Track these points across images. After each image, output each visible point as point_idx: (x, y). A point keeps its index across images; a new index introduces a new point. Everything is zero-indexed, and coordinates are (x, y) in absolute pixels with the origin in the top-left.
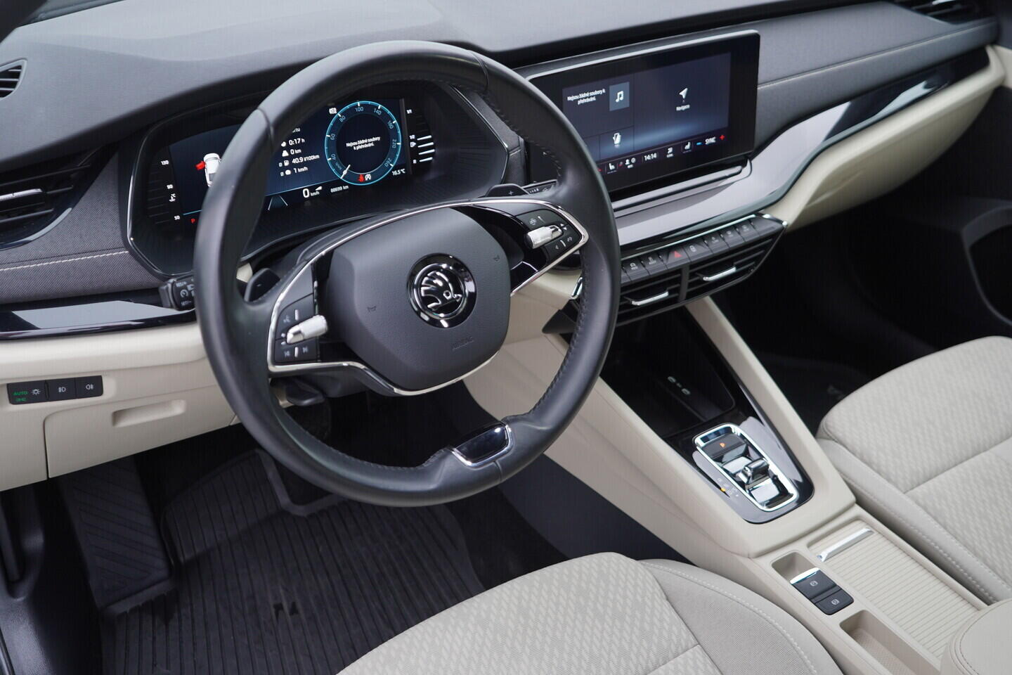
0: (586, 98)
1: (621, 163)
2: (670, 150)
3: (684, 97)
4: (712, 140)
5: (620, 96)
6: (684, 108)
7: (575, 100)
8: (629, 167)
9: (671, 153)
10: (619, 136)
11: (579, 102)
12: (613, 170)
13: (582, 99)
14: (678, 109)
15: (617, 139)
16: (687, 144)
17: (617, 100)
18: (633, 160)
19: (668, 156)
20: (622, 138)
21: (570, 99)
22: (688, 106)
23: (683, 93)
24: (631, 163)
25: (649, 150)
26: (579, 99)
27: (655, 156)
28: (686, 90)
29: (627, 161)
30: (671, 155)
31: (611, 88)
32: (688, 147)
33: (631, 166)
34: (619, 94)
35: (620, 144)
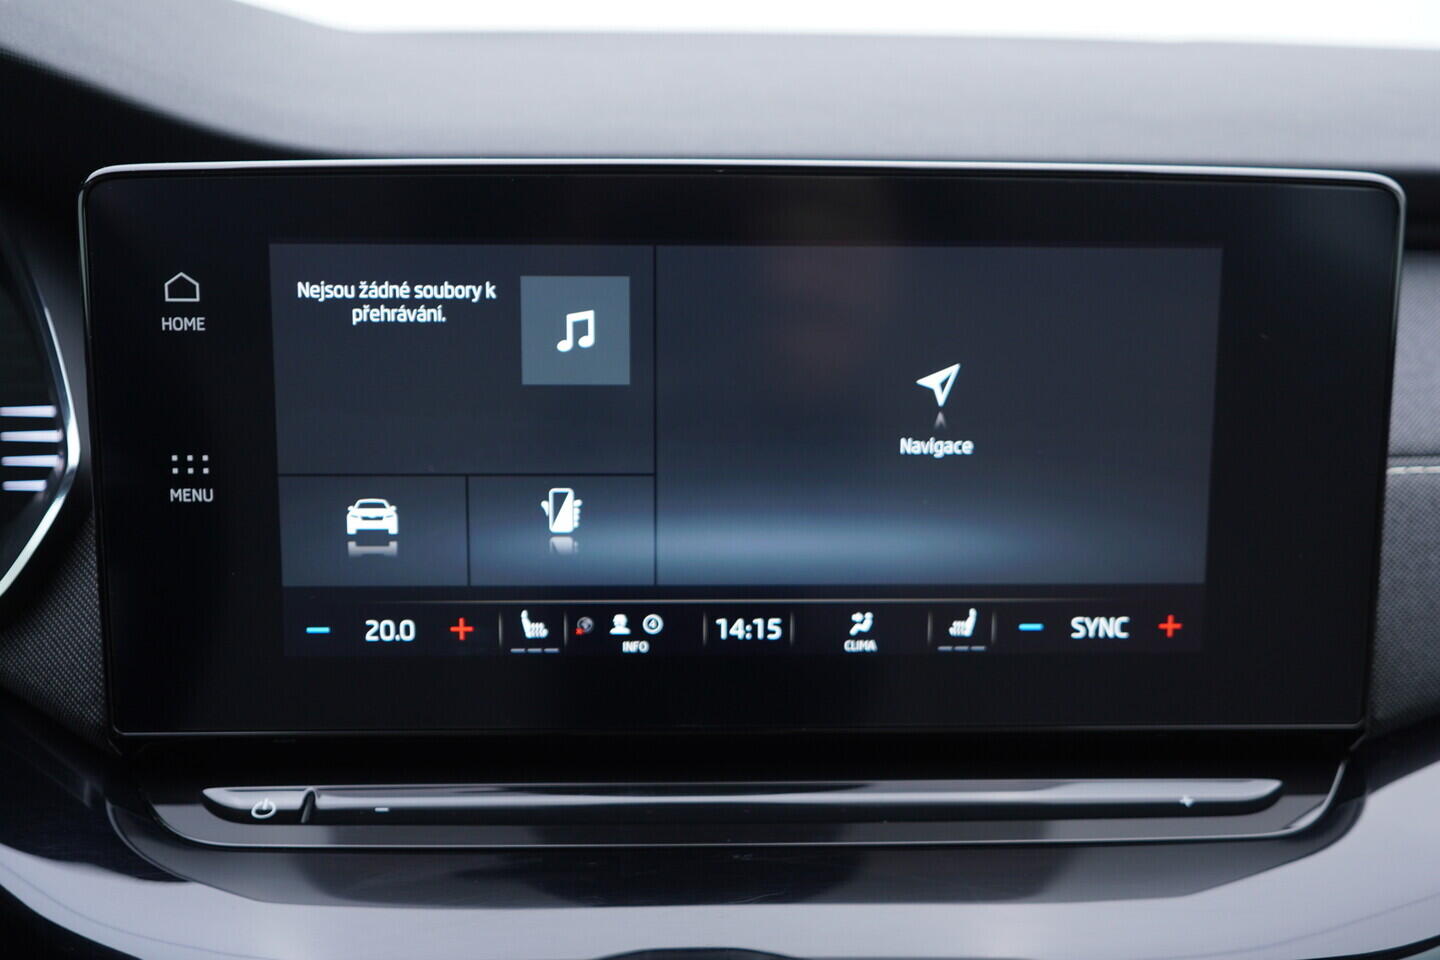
0: (393, 303)
1: (587, 623)
2: (863, 622)
3: (941, 398)
4: (1112, 627)
5: (581, 329)
6: (940, 448)
7: (331, 302)
8: (629, 647)
9: (861, 636)
10: (571, 508)
11: (359, 316)
12: (537, 642)
13: (375, 303)
14: (908, 446)
15: (565, 516)
16: (964, 617)
17: (565, 346)
18: (653, 624)
19: (850, 646)
20: (585, 513)
21: (305, 290)
22: (968, 447)
23: (938, 383)
24: (637, 633)
25: (749, 598)
26: (358, 303)
27: (773, 628)
28: (953, 371)
29: (620, 625)
30: (870, 646)
31: (533, 288)
32: (964, 628)
33: (644, 647)
34: (572, 318)
35: (574, 534)
